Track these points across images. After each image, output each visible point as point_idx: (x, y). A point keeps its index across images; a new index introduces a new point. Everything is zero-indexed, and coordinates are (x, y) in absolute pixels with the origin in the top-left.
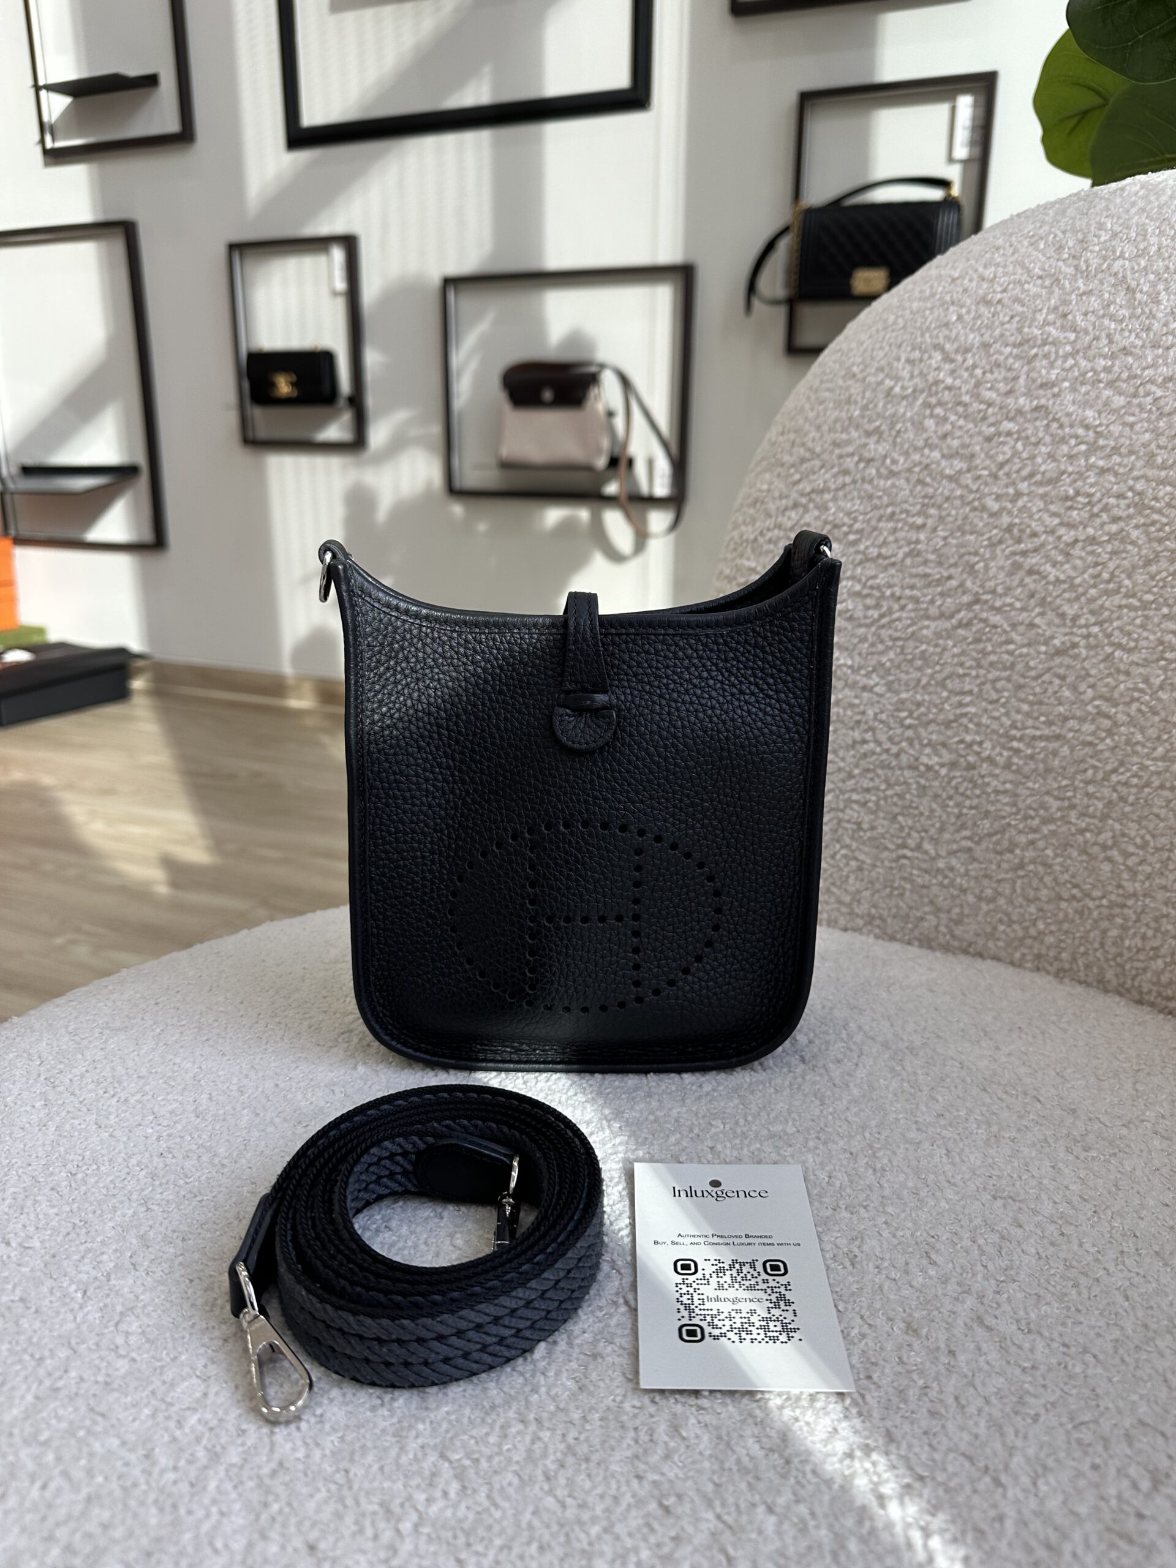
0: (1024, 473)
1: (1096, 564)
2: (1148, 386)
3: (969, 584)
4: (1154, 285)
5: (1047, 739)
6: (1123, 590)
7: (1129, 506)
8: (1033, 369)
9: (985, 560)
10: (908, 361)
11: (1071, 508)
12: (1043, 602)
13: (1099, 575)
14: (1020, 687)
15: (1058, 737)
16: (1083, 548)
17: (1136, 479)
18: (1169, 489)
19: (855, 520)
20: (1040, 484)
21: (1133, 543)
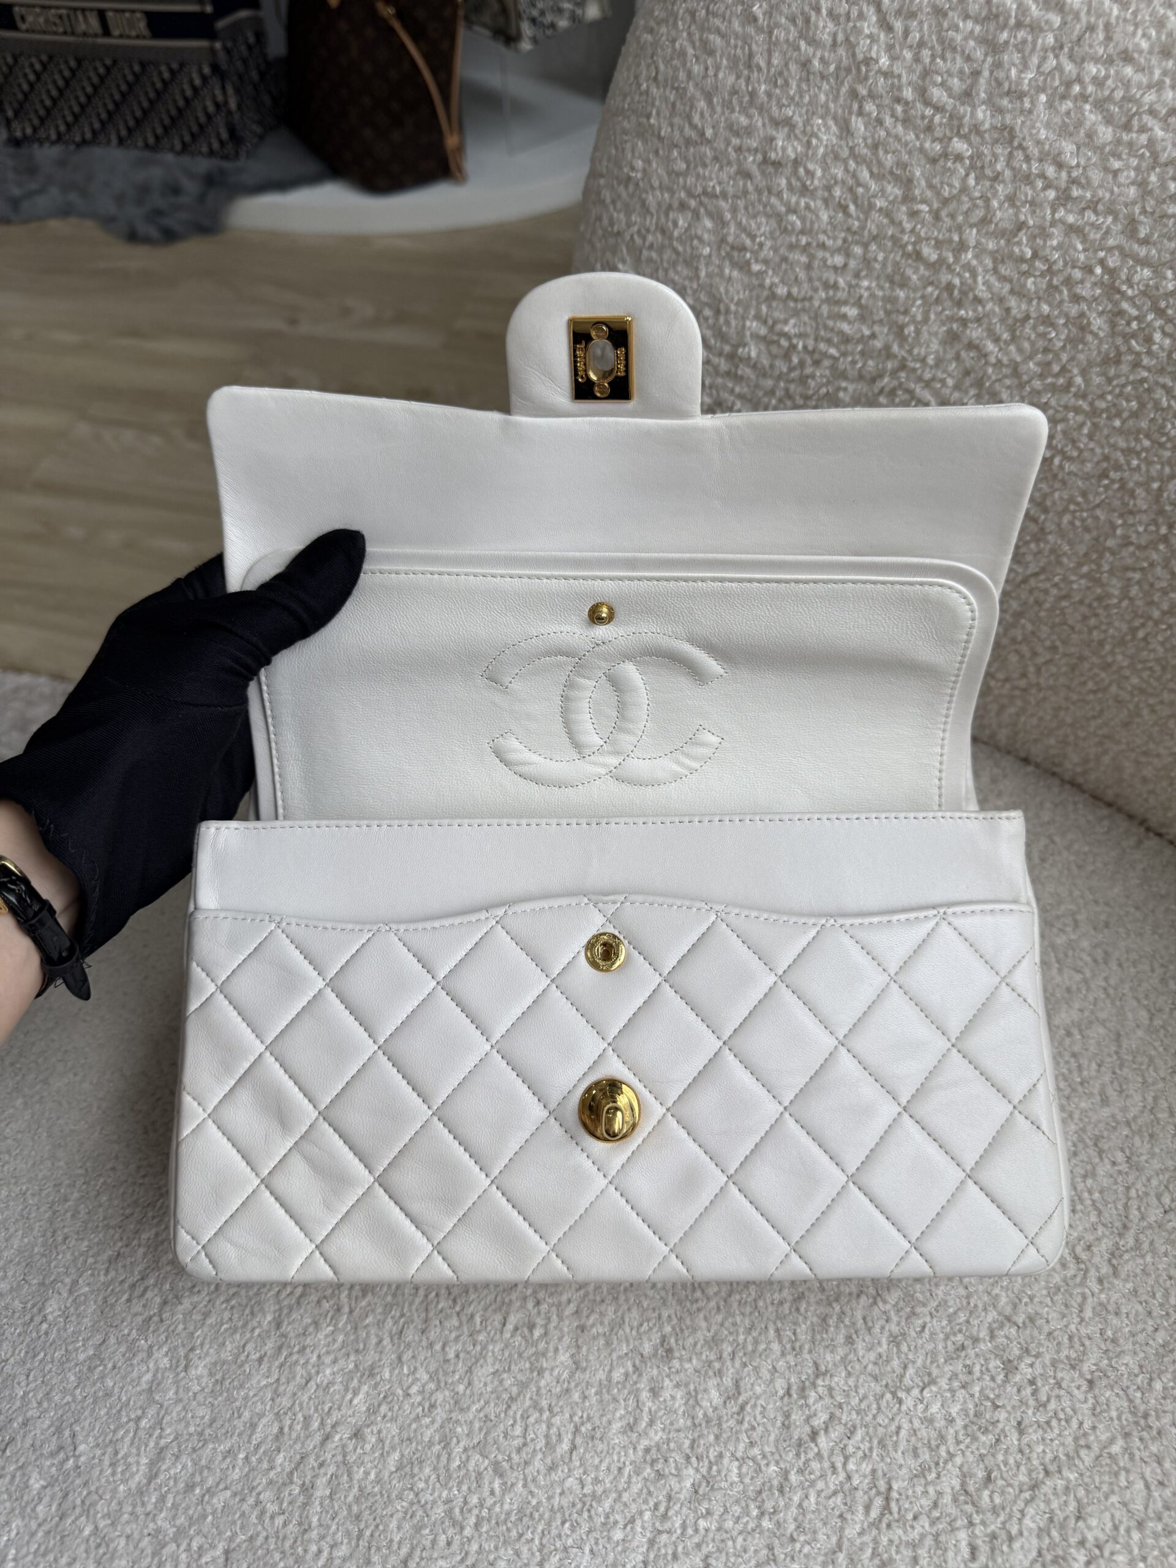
1: (1046, 350)
2: (1146, 118)
3: (895, 348)
6: (1073, 389)
7: (1095, 284)
11: (1026, 274)
16: (1034, 328)
17: (1110, 250)
18: (1147, 273)
19: (761, 245)
21: (1096, 335)
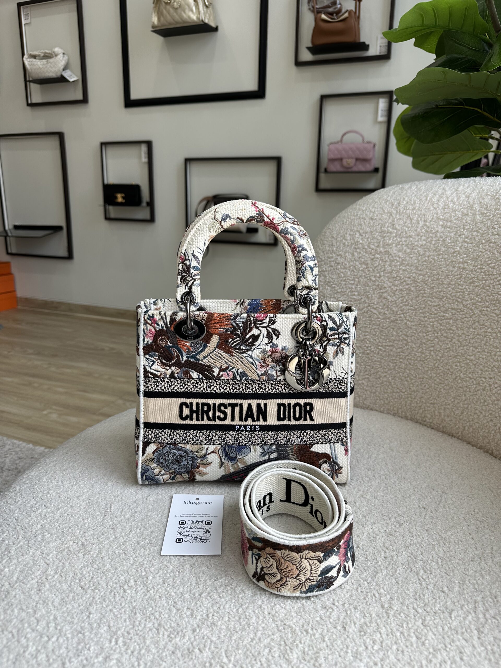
0: (383, 269)
4: (417, 218)
5: (389, 346)
8: (384, 240)
9: (371, 294)
10: (350, 235)
12: (388, 307)
13: (403, 300)
14: (381, 331)
15: (392, 346)
20: (387, 273)
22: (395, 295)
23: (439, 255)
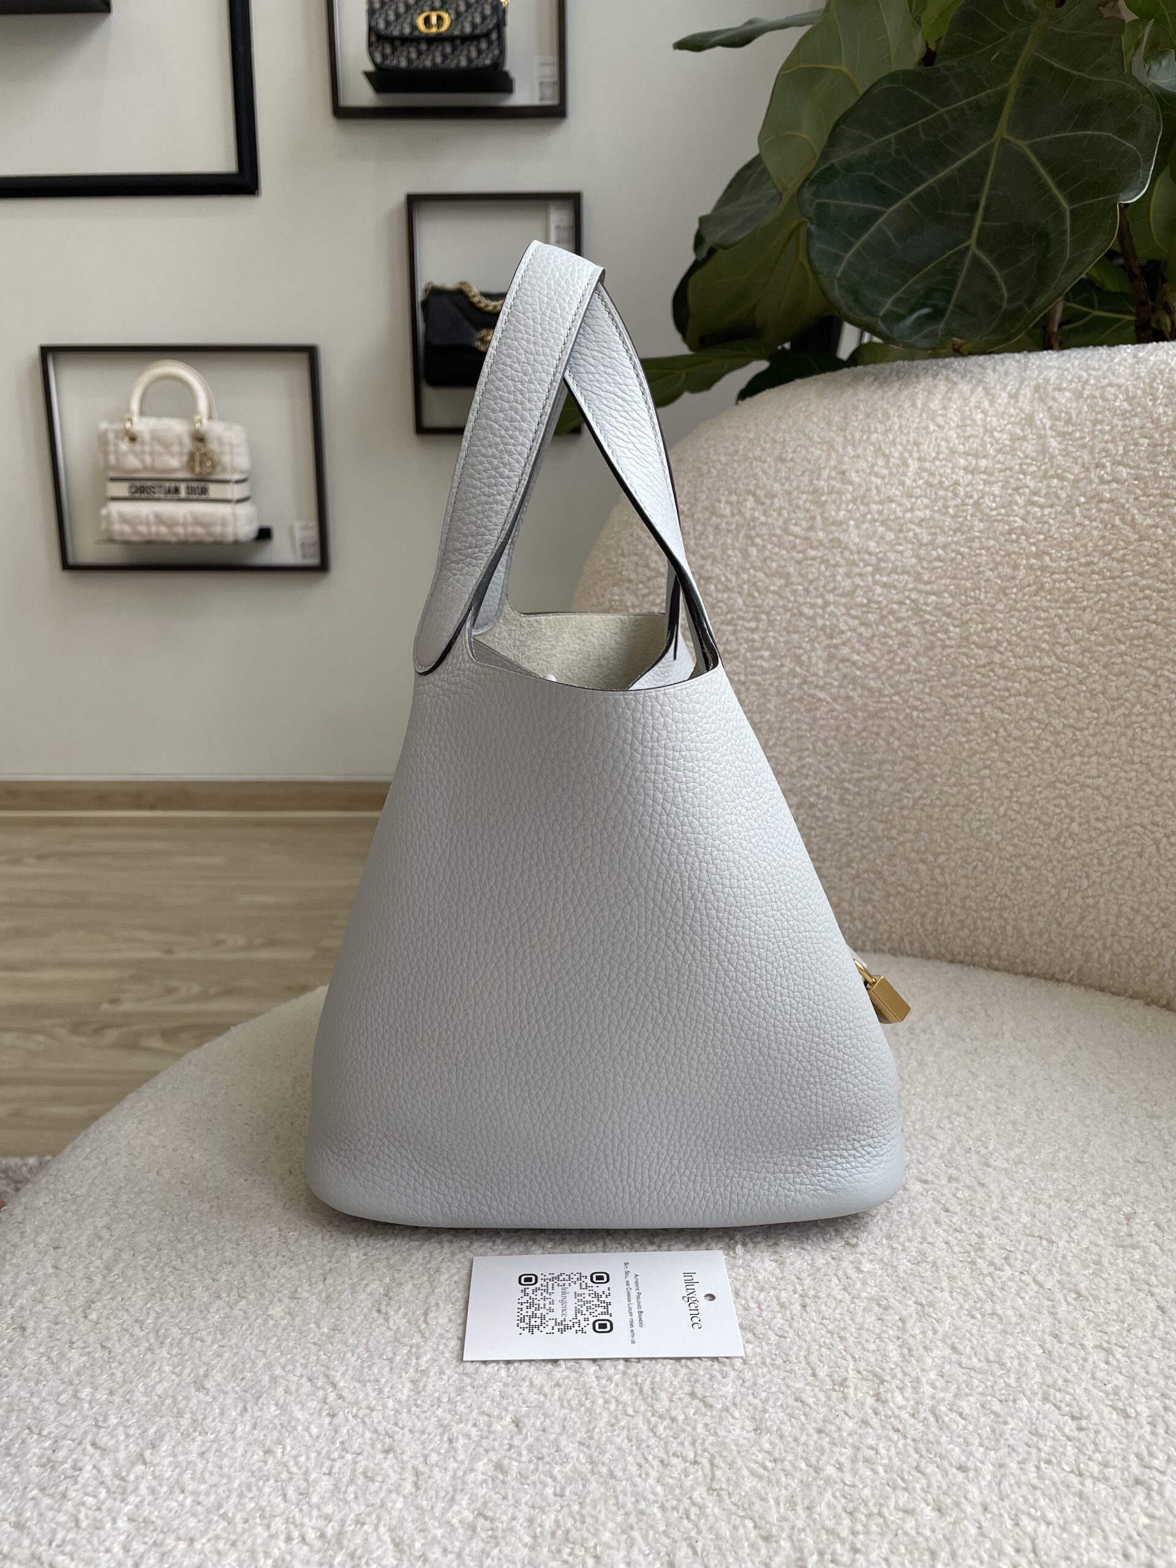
0: (829, 587)
5: (869, 779)
8: (825, 512)
9: (805, 652)
10: (728, 502)
12: (854, 681)
13: (892, 660)
15: (876, 777)
20: (840, 595)
22: (869, 649)
23: (972, 540)
